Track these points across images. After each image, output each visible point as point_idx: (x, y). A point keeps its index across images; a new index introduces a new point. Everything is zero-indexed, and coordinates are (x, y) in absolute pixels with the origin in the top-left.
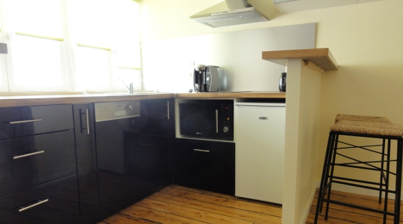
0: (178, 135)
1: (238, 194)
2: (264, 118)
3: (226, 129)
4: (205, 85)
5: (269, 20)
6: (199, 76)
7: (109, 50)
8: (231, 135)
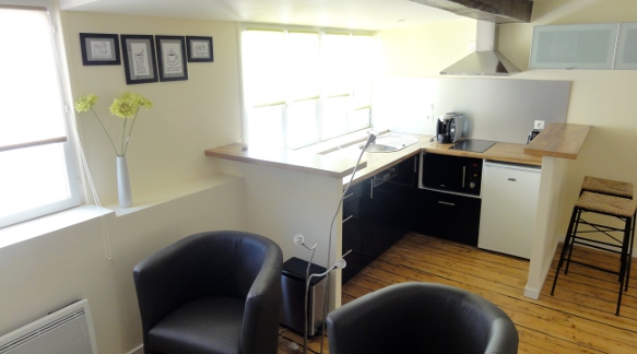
0: (421, 186)
1: (480, 246)
2: (513, 180)
3: (472, 185)
4: (449, 136)
5: (520, 71)
6: (443, 128)
7: (348, 95)
8: (477, 190)
